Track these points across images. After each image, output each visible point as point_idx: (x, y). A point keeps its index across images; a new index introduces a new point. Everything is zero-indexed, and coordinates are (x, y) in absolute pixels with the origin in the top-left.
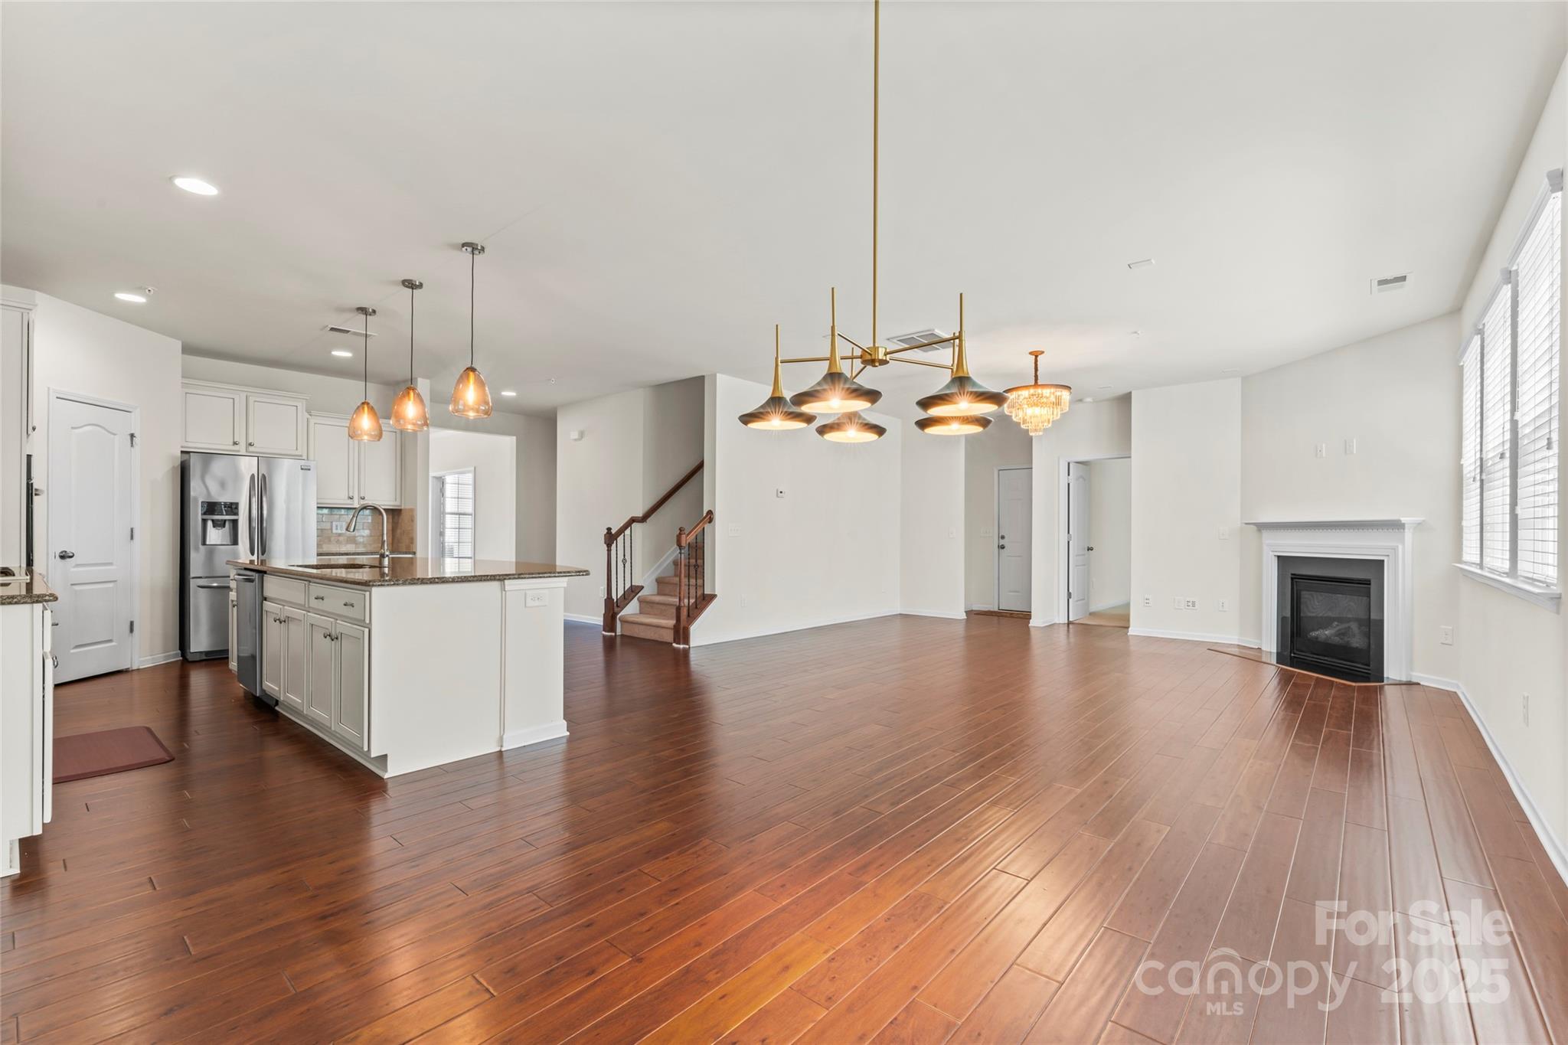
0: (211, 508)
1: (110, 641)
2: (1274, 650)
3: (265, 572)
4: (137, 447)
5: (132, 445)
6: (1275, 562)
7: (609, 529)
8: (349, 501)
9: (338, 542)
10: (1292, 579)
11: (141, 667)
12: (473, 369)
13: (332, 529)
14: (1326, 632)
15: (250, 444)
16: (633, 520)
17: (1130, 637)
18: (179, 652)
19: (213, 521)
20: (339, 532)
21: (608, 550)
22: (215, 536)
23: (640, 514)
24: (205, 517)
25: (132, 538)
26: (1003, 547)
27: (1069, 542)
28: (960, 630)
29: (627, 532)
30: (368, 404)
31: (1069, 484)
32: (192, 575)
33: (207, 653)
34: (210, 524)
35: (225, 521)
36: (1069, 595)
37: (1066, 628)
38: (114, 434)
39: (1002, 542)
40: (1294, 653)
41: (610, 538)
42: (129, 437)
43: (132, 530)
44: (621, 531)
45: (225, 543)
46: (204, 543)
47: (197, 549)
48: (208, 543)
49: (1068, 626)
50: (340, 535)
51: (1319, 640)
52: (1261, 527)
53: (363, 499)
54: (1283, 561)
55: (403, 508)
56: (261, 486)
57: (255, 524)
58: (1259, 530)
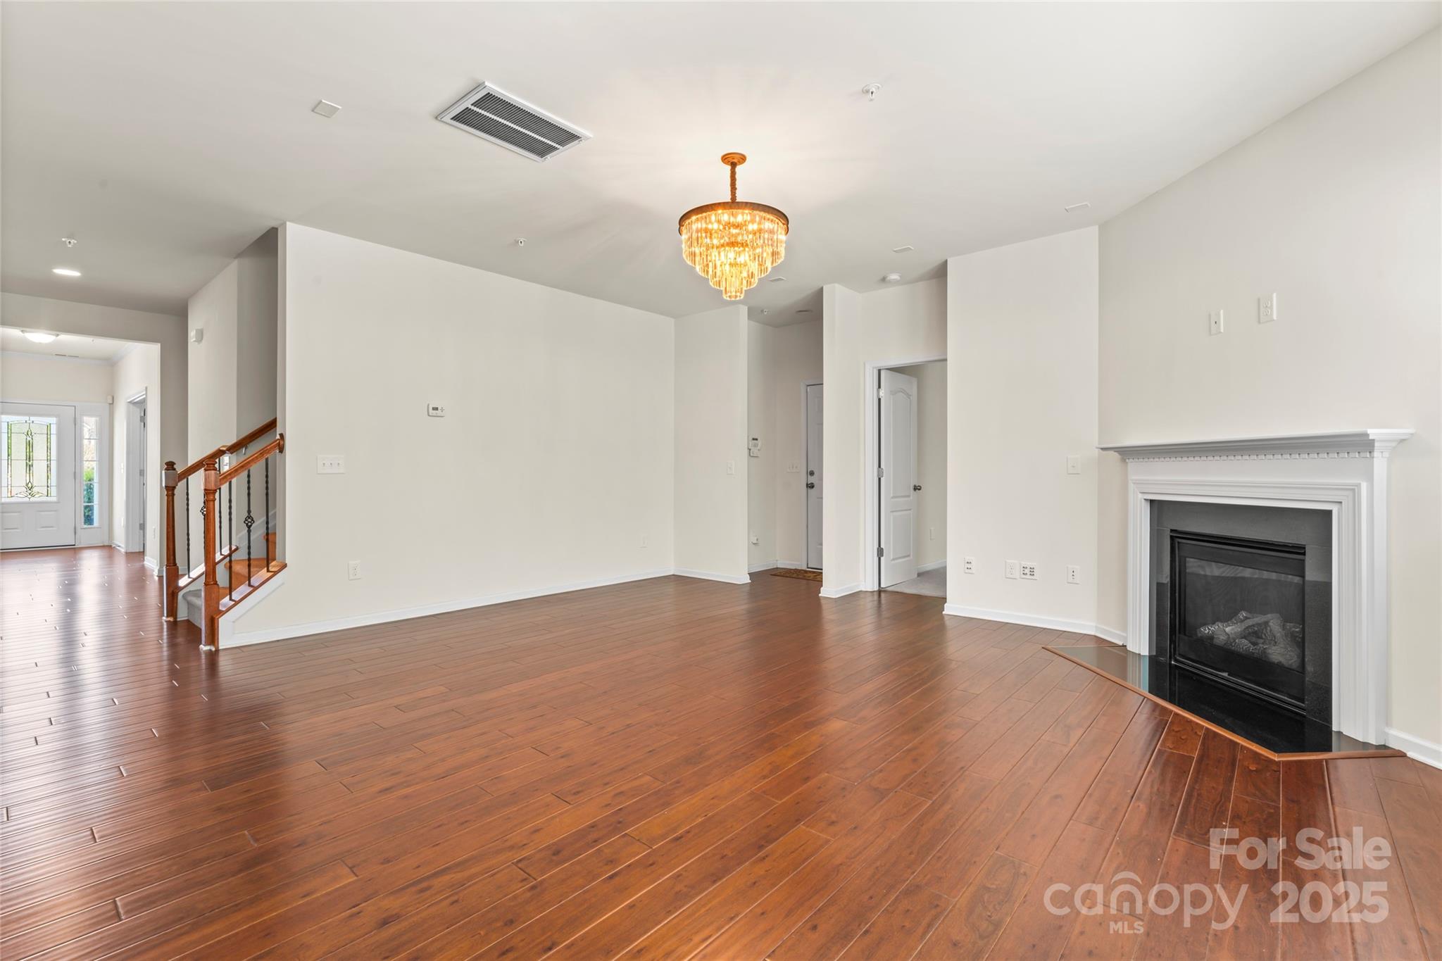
2: (1145, 652)
6: (1146, 509)
10: (1171, 537)
14: (1228, 629)
17: (946, 618)
23: (232, 441)
26: (812, 486)
27: (880, 479)
31: (879, 400)
36: (880, 552)
37: (876, 597)
39: (811, 479)
40: (1176, 660)
49: (880, 596)
51: (1216, 641)
52: (1128, 453)
54: (1158, 508)
58: (1124, 460)
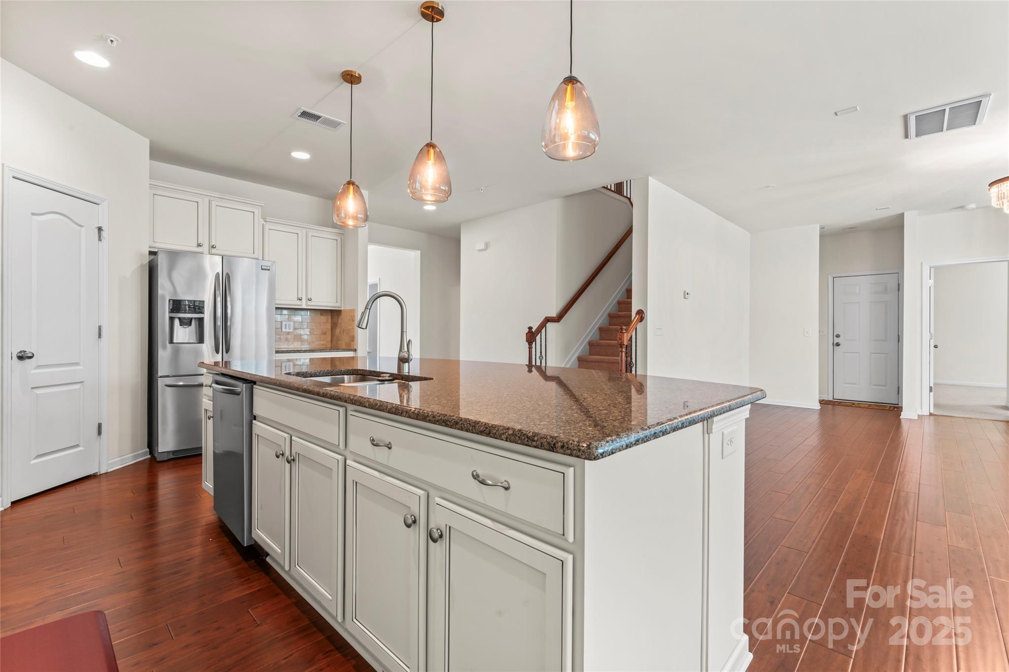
0: (176, 306)
1: (77, 446)
3: (255, 383)
4: (105, 241)
5: (100, 239)
7: (530, 328)
8: (299, 302)
9: (287, 339)
11: (109, 471)
12: (571, 80)
13: (281, 328)
15: (213, 247)
16: (548, 320)
18: (148, 449)
19: (180, 319)
20: (288, 330)
21: (529, 348)
22: (183, 334)
23: (554, 314)
24: (173, 315)
25: (100, 336)
26: (838, 345)
27: (930, 340)
28: (815, 418)
29: (544, 330)
30: (353, 184)
31: (930, 288)
32: (160, 374)
33: (174, 452)
34: (177, 322)
35: (191, 319)
36: (930, 389)
38: (82, 226)
39: (837, 340)
41: (531, 336)
42: (96, 231)
43: (100, 328)
44: (539, 330)
45: (191, 341)
46: (171, 342)
47: (164, 347)
48: (175, 341)
50: (288, 333)
53: (310, 300)
55: (342, 309)
56: (224, 286)
57: (219, 323)
